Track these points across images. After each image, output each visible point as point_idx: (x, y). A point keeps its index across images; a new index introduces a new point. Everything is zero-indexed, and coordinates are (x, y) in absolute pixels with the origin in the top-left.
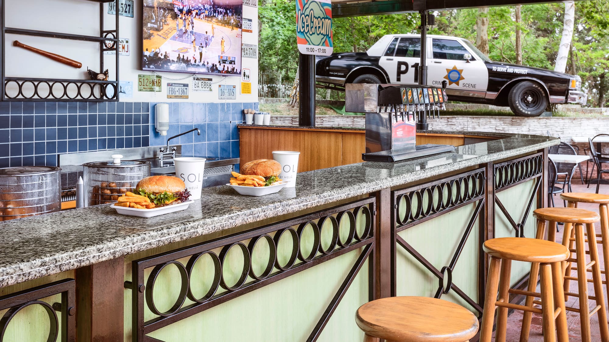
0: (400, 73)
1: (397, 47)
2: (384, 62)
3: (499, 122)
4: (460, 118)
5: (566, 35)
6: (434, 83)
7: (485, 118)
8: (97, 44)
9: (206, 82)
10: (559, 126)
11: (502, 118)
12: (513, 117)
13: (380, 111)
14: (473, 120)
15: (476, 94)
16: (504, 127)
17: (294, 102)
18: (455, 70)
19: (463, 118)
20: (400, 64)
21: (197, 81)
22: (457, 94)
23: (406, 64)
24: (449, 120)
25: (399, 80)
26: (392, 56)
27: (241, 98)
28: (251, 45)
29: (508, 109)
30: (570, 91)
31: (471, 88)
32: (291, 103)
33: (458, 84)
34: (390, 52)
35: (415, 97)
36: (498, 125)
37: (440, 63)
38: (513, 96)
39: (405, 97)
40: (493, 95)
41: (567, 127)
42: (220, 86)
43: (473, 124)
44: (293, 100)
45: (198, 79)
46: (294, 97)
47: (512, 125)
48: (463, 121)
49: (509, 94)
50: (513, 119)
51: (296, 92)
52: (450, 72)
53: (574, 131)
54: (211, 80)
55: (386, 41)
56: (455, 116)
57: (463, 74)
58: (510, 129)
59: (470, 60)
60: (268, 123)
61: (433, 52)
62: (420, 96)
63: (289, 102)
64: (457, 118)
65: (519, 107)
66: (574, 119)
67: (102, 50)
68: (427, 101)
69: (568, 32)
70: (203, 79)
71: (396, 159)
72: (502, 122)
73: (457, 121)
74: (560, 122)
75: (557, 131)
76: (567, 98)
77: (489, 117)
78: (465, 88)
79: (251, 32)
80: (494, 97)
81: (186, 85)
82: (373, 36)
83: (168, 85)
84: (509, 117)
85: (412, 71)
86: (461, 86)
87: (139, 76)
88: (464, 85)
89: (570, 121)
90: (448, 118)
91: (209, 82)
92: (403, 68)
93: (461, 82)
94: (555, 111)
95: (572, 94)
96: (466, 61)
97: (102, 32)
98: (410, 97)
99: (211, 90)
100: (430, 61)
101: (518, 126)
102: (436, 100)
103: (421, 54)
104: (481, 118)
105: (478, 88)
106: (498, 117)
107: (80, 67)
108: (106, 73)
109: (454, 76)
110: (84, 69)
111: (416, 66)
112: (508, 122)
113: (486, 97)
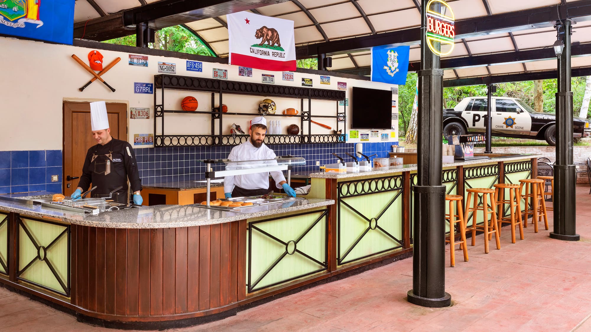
0: (475, 121)
1: (473, 105)
2: (465, 115)
3: (538, 150)
4: (513, 148)
5: (587, 93)
6: (497, 127)
7: (529, 147)
8: (336, 119)
9: (376, 132)
10: (578, 152)
11: (540, 147)
12: (548, 147)
13: (460, 144)
14: (521, 149)
15: (525, 133)
16: (541, 153)
17: (408, 140)
18: (510, 119)
19: (515, 148)
20: (475, 115)
21: (372, 133)
22: (512, 133)
23: (479, 116)
24: (506, 149)
25: (474, 125)
26: (470, 110)
27: (391, 140)
28: (395, 114)
29: (544, 142)
30: (585, 130)
31: (521, 130)
32: (406, 141)
33: (512, 127)
34: (468, 108)
35: (472, 139)
36: (538, 151)
37: (501, 114)
38: (547, 134)
39: (469, 140)
40: (535, 133)
41: (583, 152)
42: (382, 134)
43: (521, 151)
44: (407, 139)
45: (373, 132)
46: (408, 138)
47: (547, 151)
48: (515, 149)
49: (545, 133)
50: (547, 148)
51: (409, 134)
52: (507, 120)
53: (587, 155)
54: (378, 131)
55: (466, 101)
56: (510, 147)
57: (515, 121)
58: (546, 154)
59: (520, 112)
60: (403, 152)
61: (496, 107)
62: (474, 139)
63: (405, 140)
64: (511, 148)
65: (551, 141)
66: (588, 147)
67: (338, 121)
68: (477, 141)
69: (588, 91)
70: (375, 131)
71: (465, 160)
72: (540, 150)
73: (511, 150)
74: (578, 149)
75: (576, 155)
76: (583, 134)
77: (532, 147)
78: (517, 130)
79: (395, 107)
80: (535, 135)
81: (368, 135)
82: (458, 90)
83: (361, 135)
84: (545, 147)
85: (482, 120)
86: (514, 128)
87: (350, 131)
88: (516, 128)
89: (585, 148)
90: (505, 148)
91: (377, 132)
92: (477, 118)
93: (514, 126)
94: (580, 142)
95: (586, 132)
96: (517, 113)
97: (338, 113)
98: (470, 140)
99: (378, 136)
100: (494, 113)
101: (551, 152)
102: (481, 140)
103: (487, 108)
104: (527, 148)
105: (525, 129)
106: (538, 147)
107: (330, 129)
108: (340, 131)
109: (510, 122)
110: (332, 130)
111: (485, 116)
112: (544, 149)
113: (530, 135)
